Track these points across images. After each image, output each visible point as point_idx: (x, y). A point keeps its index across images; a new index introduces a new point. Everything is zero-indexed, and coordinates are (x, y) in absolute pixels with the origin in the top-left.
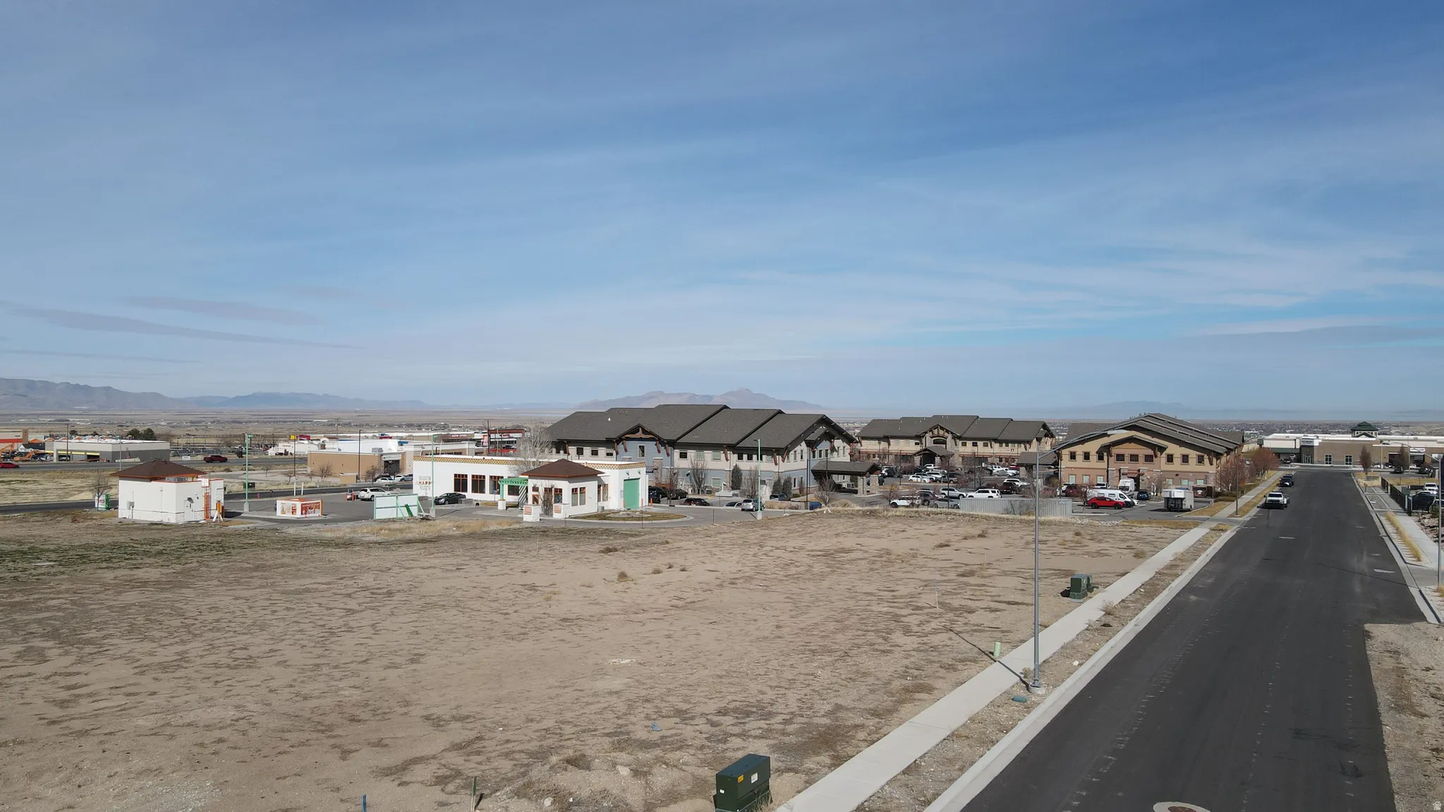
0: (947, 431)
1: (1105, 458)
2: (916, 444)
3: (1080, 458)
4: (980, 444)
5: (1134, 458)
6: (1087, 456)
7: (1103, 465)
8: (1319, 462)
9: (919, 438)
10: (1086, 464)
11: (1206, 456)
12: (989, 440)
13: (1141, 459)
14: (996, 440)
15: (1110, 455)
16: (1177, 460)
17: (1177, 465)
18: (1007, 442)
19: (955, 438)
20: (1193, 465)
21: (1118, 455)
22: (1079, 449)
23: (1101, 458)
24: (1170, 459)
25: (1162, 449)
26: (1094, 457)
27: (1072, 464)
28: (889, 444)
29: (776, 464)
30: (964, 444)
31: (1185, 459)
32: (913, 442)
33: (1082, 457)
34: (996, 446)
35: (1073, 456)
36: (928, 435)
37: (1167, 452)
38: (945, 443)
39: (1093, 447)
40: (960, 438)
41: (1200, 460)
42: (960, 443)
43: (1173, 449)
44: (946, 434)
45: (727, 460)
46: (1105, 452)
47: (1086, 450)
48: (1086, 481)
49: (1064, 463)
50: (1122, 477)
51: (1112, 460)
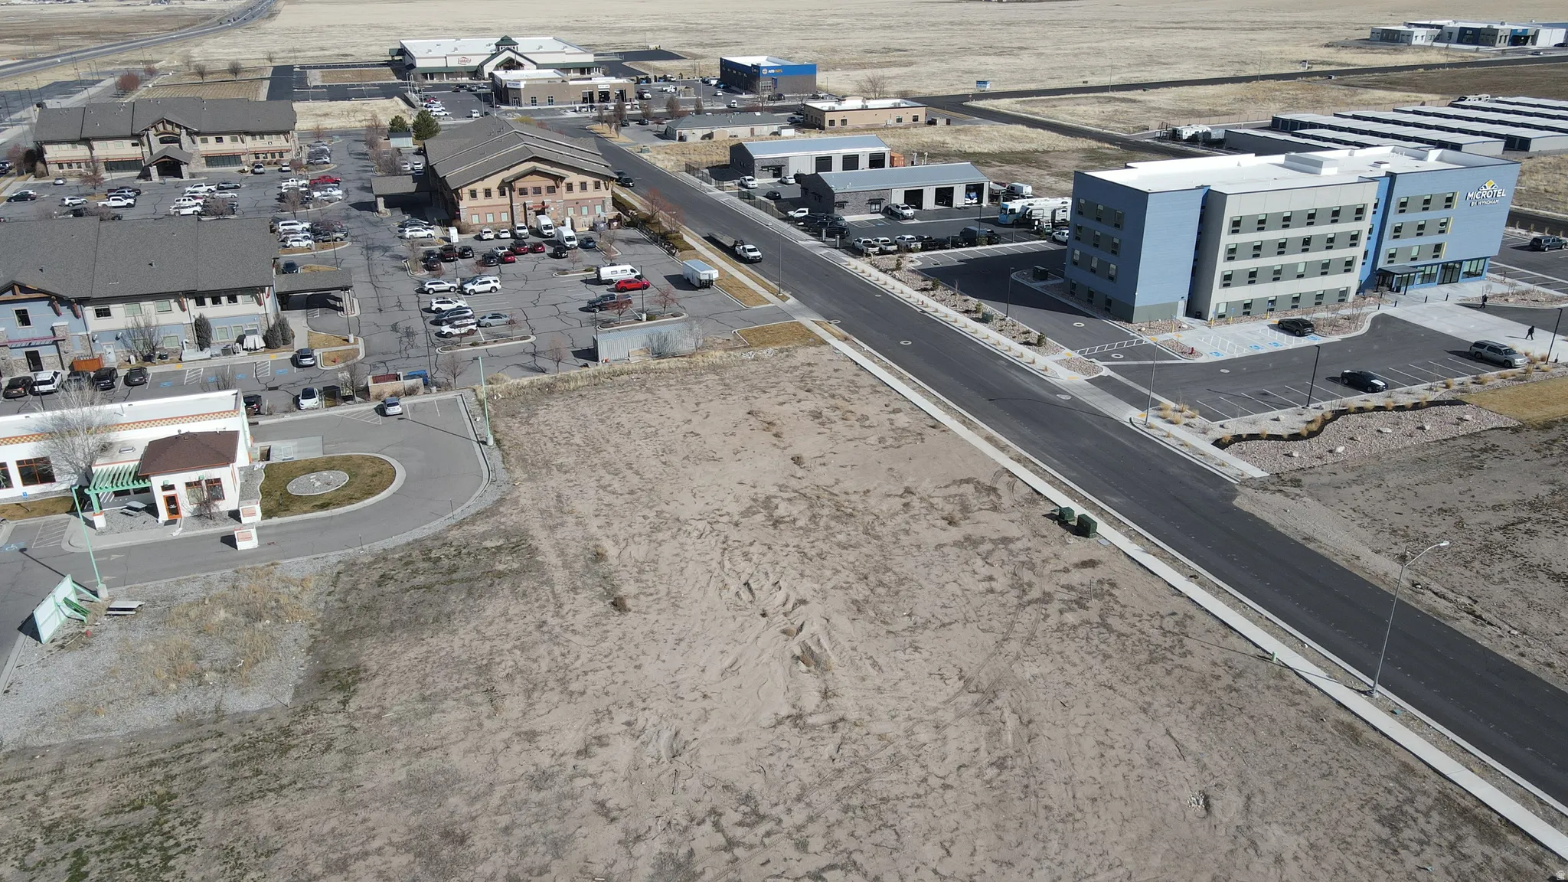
0: (178, 126)
1: (507, 193)
2: (133, 145)
3: (481, 195)
4: (226, 138)
5: (537, 191)
6: (488, 193)
7: (506, 200)
9: (137, 138)
10: (488, 202)
11: (602, 182)
12: (239, 133)
13: (544, 191)
14: (247, 133)
15: (512, 189)
16: (576, 188)
17: (577, 193)
18: (262, 134)
19: (190, 133)
20: (591, 191)
21: (520, 189)
22: (479, 187)
23: (503, 194)
24: (570, 187)
25: (562, 179)
26: (495, 193)
27: (474, 203)
28: (91, 148)
29: (260, 304)
30: (205, 141)
31: (584, 186)
32: (128, 143)
33: (483, 195)
34: (248, 139)
35: (473, 194)
36: (152, 132)
37: (567, 180)
38: (178, 141)
39: (493, 183)
40: (197, 134)
41: (597, 186)
42: (198, 139)
43: (574, 178)
44: (177, 130)
45: (183, 310)
46: (506, 187)
47: (487, 187)
48: (490, 219)
49: (465, 203)
50: (528, 212)
51: (515, 194)
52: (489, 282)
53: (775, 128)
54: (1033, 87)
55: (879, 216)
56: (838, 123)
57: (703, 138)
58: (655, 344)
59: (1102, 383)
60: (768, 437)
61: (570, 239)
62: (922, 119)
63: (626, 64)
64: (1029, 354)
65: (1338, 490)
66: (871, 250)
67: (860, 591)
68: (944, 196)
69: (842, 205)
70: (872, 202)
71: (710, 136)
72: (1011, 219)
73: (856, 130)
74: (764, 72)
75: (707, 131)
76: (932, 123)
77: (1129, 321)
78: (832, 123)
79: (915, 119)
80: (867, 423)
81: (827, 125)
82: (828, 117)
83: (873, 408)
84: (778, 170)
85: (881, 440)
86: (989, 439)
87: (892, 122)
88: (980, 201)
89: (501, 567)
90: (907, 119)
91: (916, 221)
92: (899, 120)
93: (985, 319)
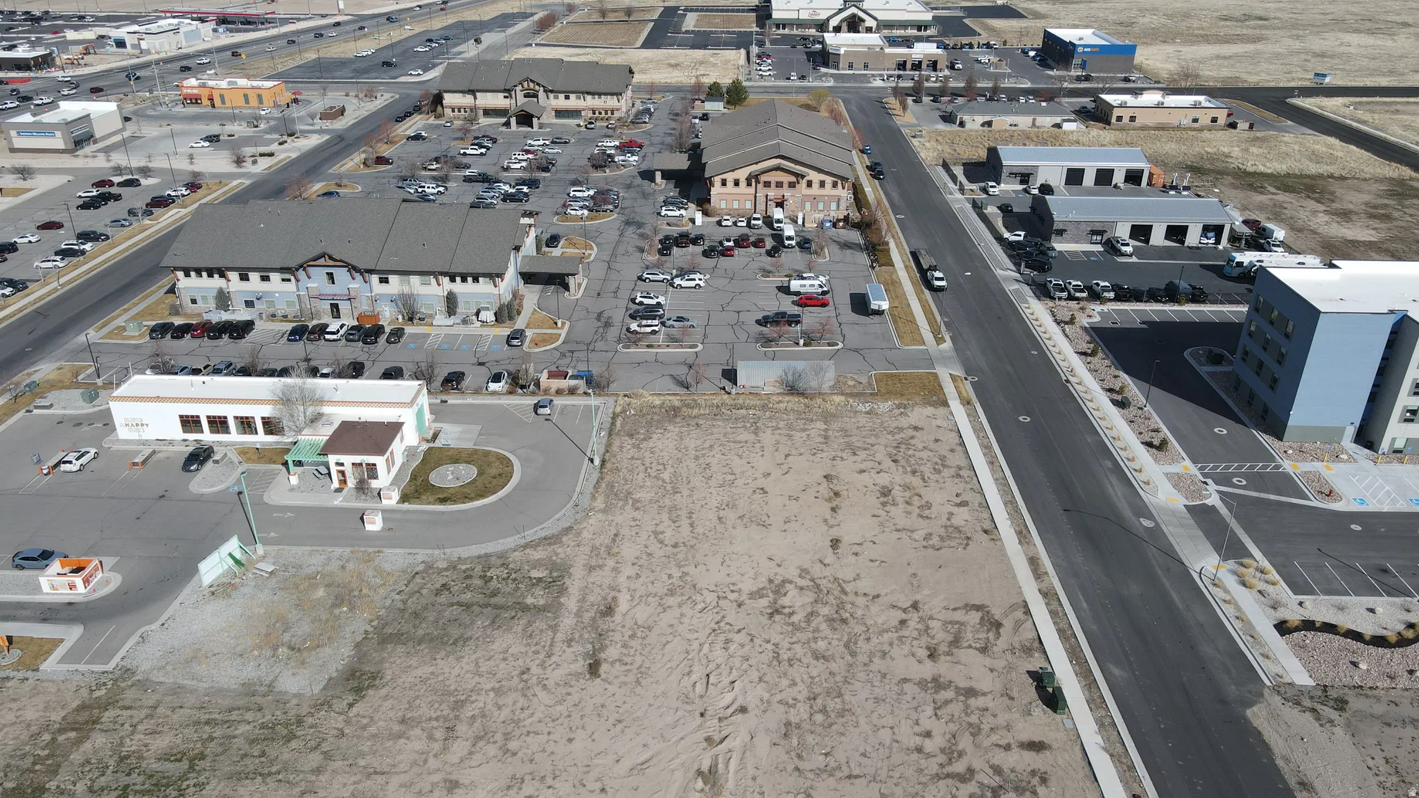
0: (538, 84)
1: (754, 184)
2: (505, 97)
3: (730, 184)
4: (572, 96)
5: (779, 185)
6: (737, 183)
7: (751, 190)
9: (508, 92)
10: (736, 190)
11: (839, 182)
12: (583, 93)
13: (786, 185)
14: (588, 93)
15: (757, 182)
16: (816, 185)
17: (815, 190)
18: (600, 94)
19: (545, 91)
20: (828, 190)
21: (765, 182)
22: (730, 177)
23: (749, 184)
24: (809, 184)
25: (803, 177)
26: (743, 183)
27: (724, 190)
28: (475, 98)
29: (496, 286)
30: (556, 98)
31: (822, 184)
32: (501, 95)
33: (732, 184)
34: (589, 98)
35: (724, 183)
36: (519, 88)
37: (808, 178)
38: (536, 96)
39: (742, 174)
40: (552, 91)
41: (835, 185)
42: (551, 96)
43: (814, 176)
44: (537, 88)
45: (439, 285)
46: (752, 179)
47: (737, 177)
48: (736, 205)
49: (716, 190)
50: (769, 203)
51: (760, 186)
52: (695, 279)
53: (1058, 120)
54: (1384, 82)
55: (1099, 248)
56: (1126, 120)
57: (983, 125)
58: (790, 378)
59: (1202, 514)
60: (824, 510)
61: (790, 238)
62: (1222, 120)
63: (966, 21)
64: (1144, 456)
65: (1386, 729)
66: (1058, 294)
67: (800, 713)
68: (1177, 233)
69: (1060, 232)
70: (1094, 232)
71: (989, 124)
72: (1236, 272)
73: (1144, 128)
74: (1080, 50)
75: (987, 118)
76: (1233, 126)
77: (1279, 437)
78: (1119, 119)
79: (1214, 120)
80: (927, 513)
81: (1114, 120)
82: (1116, 113)
83: (940, 496)
84: (1025, 178)
85: (928, 537)
86: (1033, 562)
87: (1186, 122)
88: (1218, 242)
89: (530, 600)
90: (1205, 120)
91: (1134, 259)
92: (1195, 120)
93: (1122, 404)
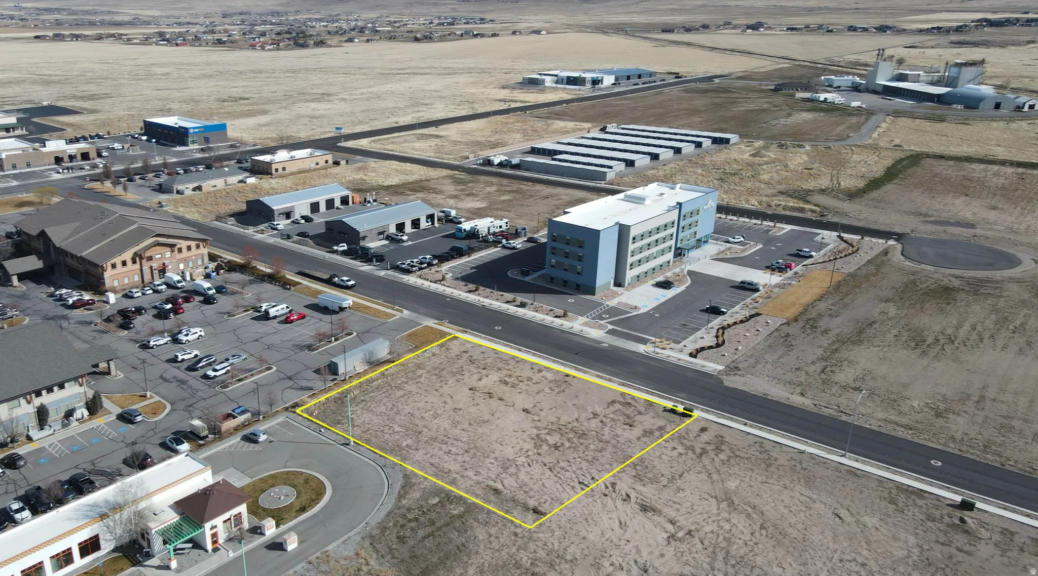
1: (138, 261)
3: (119, 265)
5: (159, 256)
6: (124, 263)
7: (137, 266)
8: (8, 170)
10: (125, 269)
11: (201, 244)
15: (141, 258)
16: (184, 250)
17: (185, 253)
20: (194, 251)
21: (148, 257)
22: (118, 260)
23: (134, 262)
24: (180, 250)
25: (175, 245)
26: (129, 263)
27: (115, 271)
31: (189, 248)
33: (121, 265)
35: (114, 266)
37: (178, 246)
39: (128, 255)
41: (198, 247)
43: (183, 244)
46: (138, 257)
47: (123, 260)
48: (126, 281)
49: (108, 275)
50: (154, 272)
51: (144, 261)
52: (197, 333)
53: (240, 178)
55: (386, 242)
56: (280, 170)
57: (194, 189)
58: (367, 357)
59: (612, 333)
60: (497, 402)
61: (209, 289)
62: (330, 162)
63: (35, 120)
64: (563, 322)
65: (755, 368)
66: (414, 269)
68: (416, 223)
69: (364, 238)
70: (380, 233)
71: (199, 188)
72: (464, 235)
73: (292, 174)
74: (191, 131)
75: (196, 185)
76: (336, 163)
77: (594, 294)
78: (277, 170)
79: (327, 162)
80: (534, 381)
81: (274, 172)
82: (274, 167)
83: (526, 373)
84: (288, 215)
85: (552, 389)
86: (599, 377)
87: (313, 166)
88: (433, 223)
89: (455, 512)
90: (322, 163)
91: (410, 243)
92: (317, 164)
93: (523, 305)
